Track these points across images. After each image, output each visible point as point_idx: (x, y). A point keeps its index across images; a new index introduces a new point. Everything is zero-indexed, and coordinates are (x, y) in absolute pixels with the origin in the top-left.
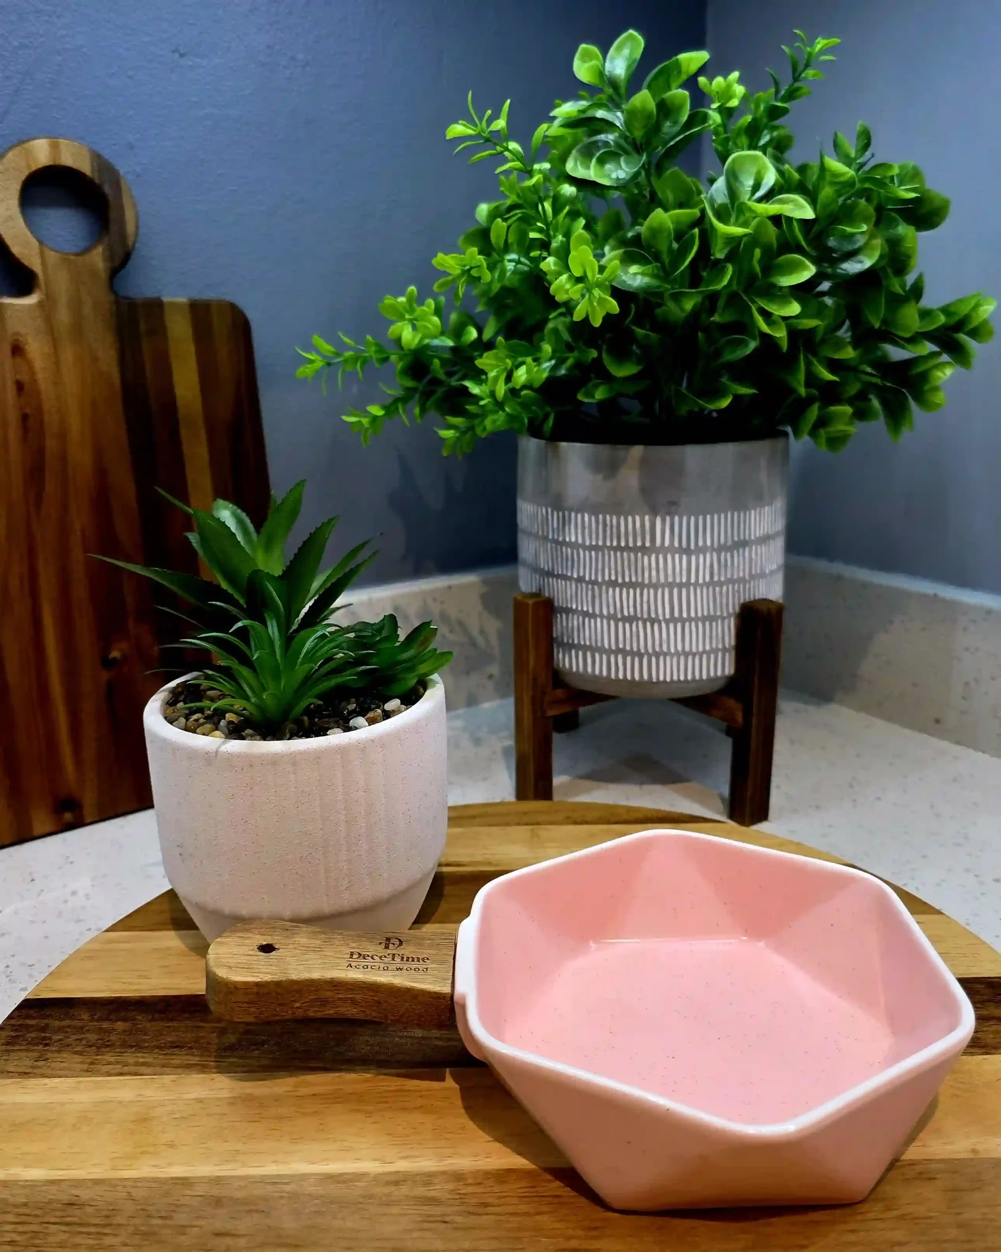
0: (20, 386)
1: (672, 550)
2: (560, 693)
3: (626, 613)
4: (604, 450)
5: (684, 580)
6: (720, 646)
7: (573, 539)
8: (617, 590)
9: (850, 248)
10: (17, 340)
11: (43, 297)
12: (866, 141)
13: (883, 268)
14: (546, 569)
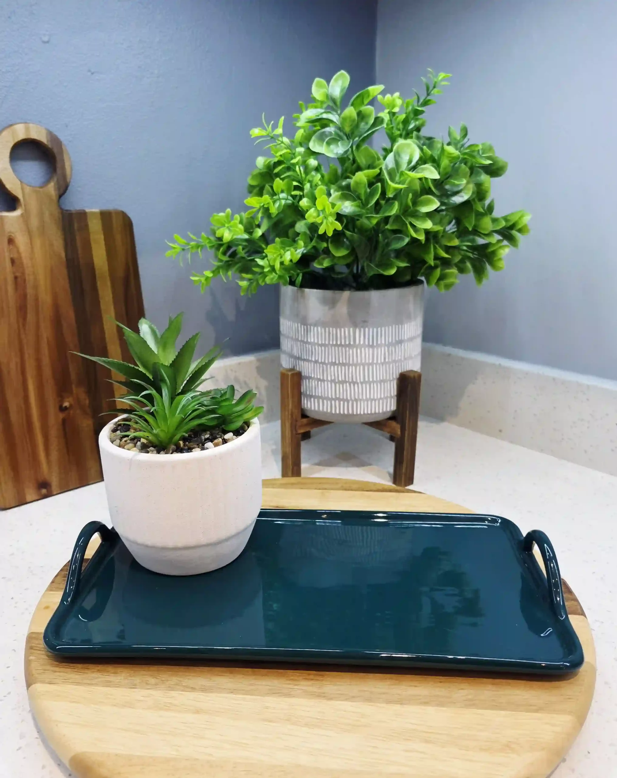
0: (13, 261)
1: (364, 346)
2: (305, 421)
3: (340, 379)
4: (328, 293)
5: (371, 361)
6: (389, 395)
7: (312, 340)
8: (336, 367)
9: (456, 189)
10: (10, 236)
11: (24, 211)
12: (465, 133)
13: (474, 200)
14: (297, 356)
